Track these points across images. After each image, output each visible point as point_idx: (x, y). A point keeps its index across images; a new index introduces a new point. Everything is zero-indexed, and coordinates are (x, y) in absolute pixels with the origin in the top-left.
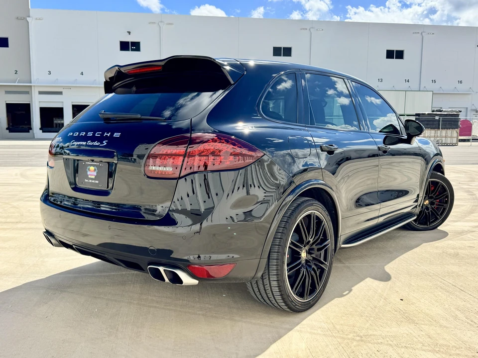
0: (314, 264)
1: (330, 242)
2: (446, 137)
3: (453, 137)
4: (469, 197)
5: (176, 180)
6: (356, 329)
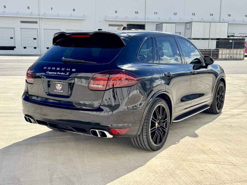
0: (161, 129)
1: (168, 119)
2: (236, 54)
3: (241, 54)
4: (244, 95)
5: (104, 91)
6: (180, 157)
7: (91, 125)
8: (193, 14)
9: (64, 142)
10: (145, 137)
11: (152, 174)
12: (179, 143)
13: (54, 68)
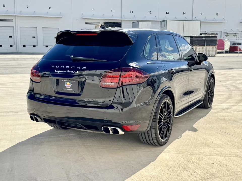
0: (167, 124)
1: (172, 114)
2: (209, 51)
3: (213, 51)
4: (227, 90)
5: (116, 89)
6: (187, 151)
7: (104, 122)
8: (167, 13)
9: (69, 139)
10: (153, 132)
11: (166, 169)
12: (181, 138)
13: (63, 67)
